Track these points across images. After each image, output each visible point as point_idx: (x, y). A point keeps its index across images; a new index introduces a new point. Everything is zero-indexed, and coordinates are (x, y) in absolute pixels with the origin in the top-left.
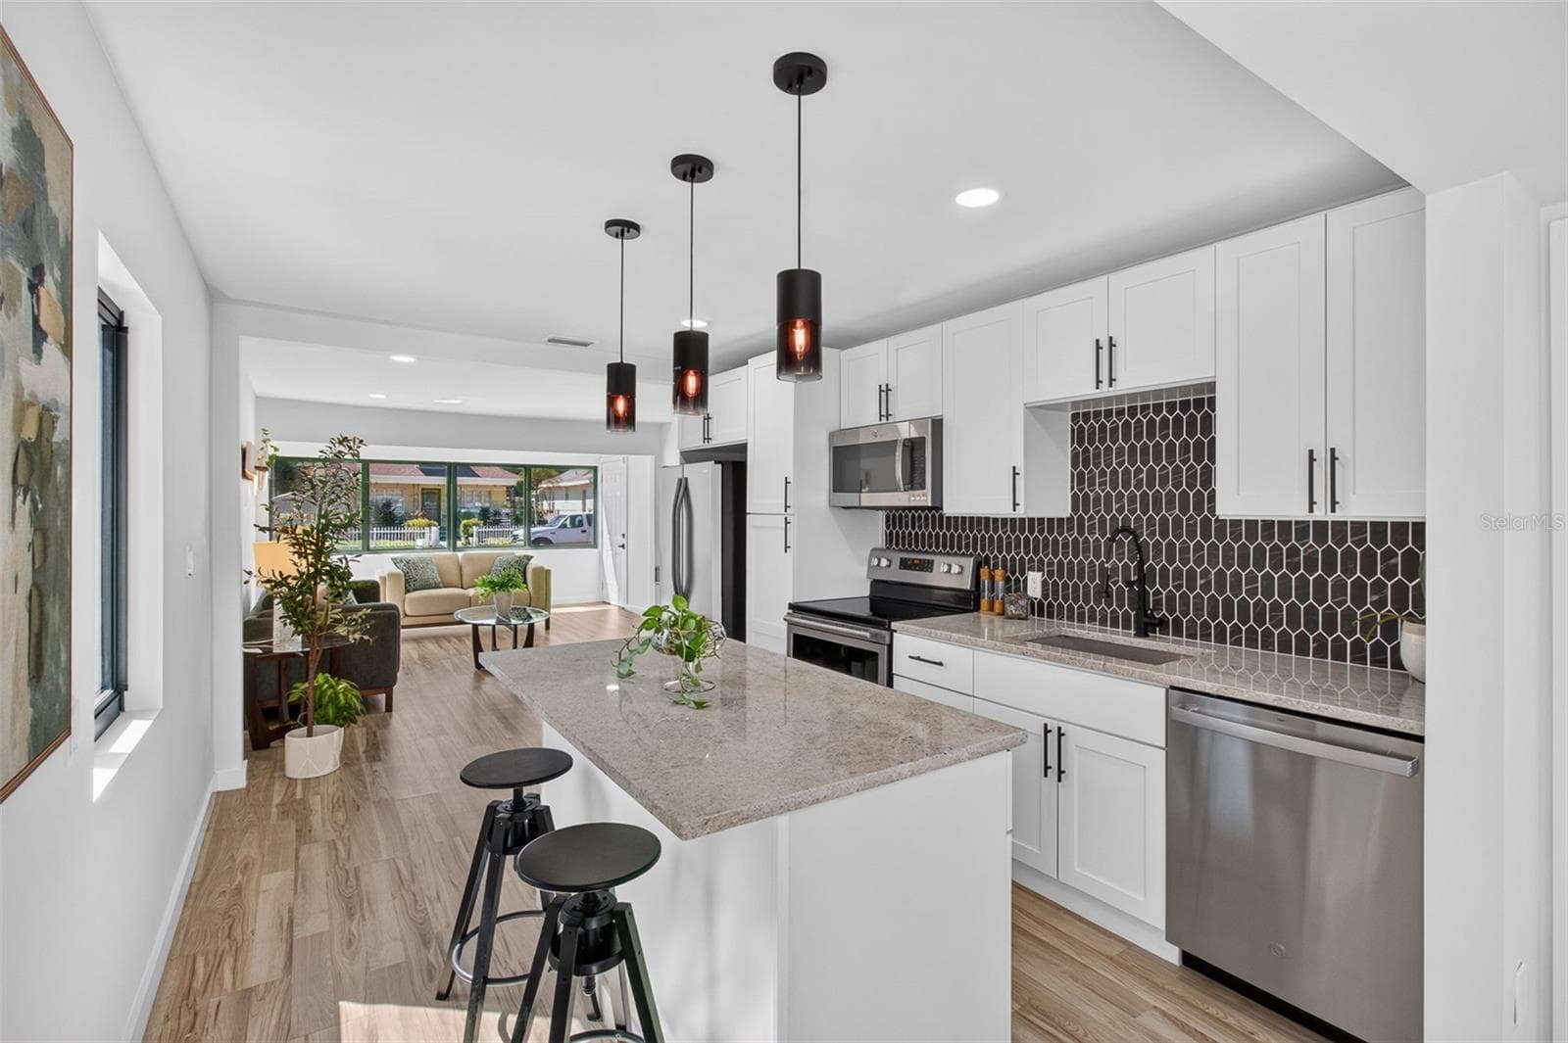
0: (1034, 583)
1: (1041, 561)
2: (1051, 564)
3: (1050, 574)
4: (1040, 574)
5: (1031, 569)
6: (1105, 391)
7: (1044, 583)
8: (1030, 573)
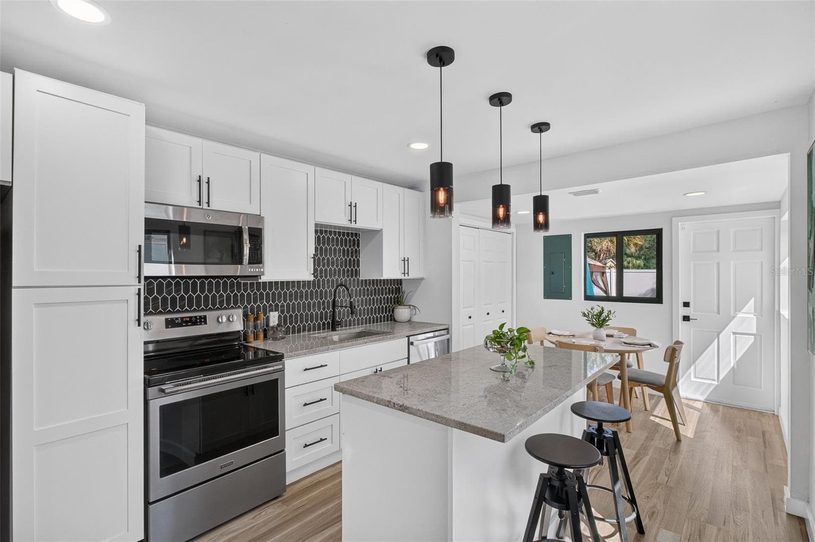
0: (274, 318)
1: (277, 305)
2: (283, 306)
3: (282, 312)
4: (277, 312)
5: (271, 310)
6: (353, 225)
7: (280, 317)
8: (271, 313)
